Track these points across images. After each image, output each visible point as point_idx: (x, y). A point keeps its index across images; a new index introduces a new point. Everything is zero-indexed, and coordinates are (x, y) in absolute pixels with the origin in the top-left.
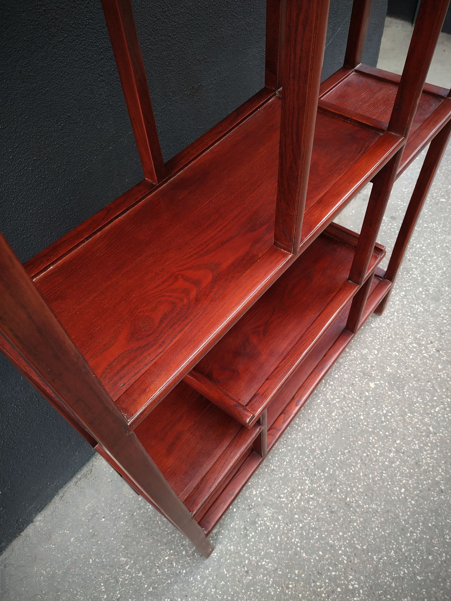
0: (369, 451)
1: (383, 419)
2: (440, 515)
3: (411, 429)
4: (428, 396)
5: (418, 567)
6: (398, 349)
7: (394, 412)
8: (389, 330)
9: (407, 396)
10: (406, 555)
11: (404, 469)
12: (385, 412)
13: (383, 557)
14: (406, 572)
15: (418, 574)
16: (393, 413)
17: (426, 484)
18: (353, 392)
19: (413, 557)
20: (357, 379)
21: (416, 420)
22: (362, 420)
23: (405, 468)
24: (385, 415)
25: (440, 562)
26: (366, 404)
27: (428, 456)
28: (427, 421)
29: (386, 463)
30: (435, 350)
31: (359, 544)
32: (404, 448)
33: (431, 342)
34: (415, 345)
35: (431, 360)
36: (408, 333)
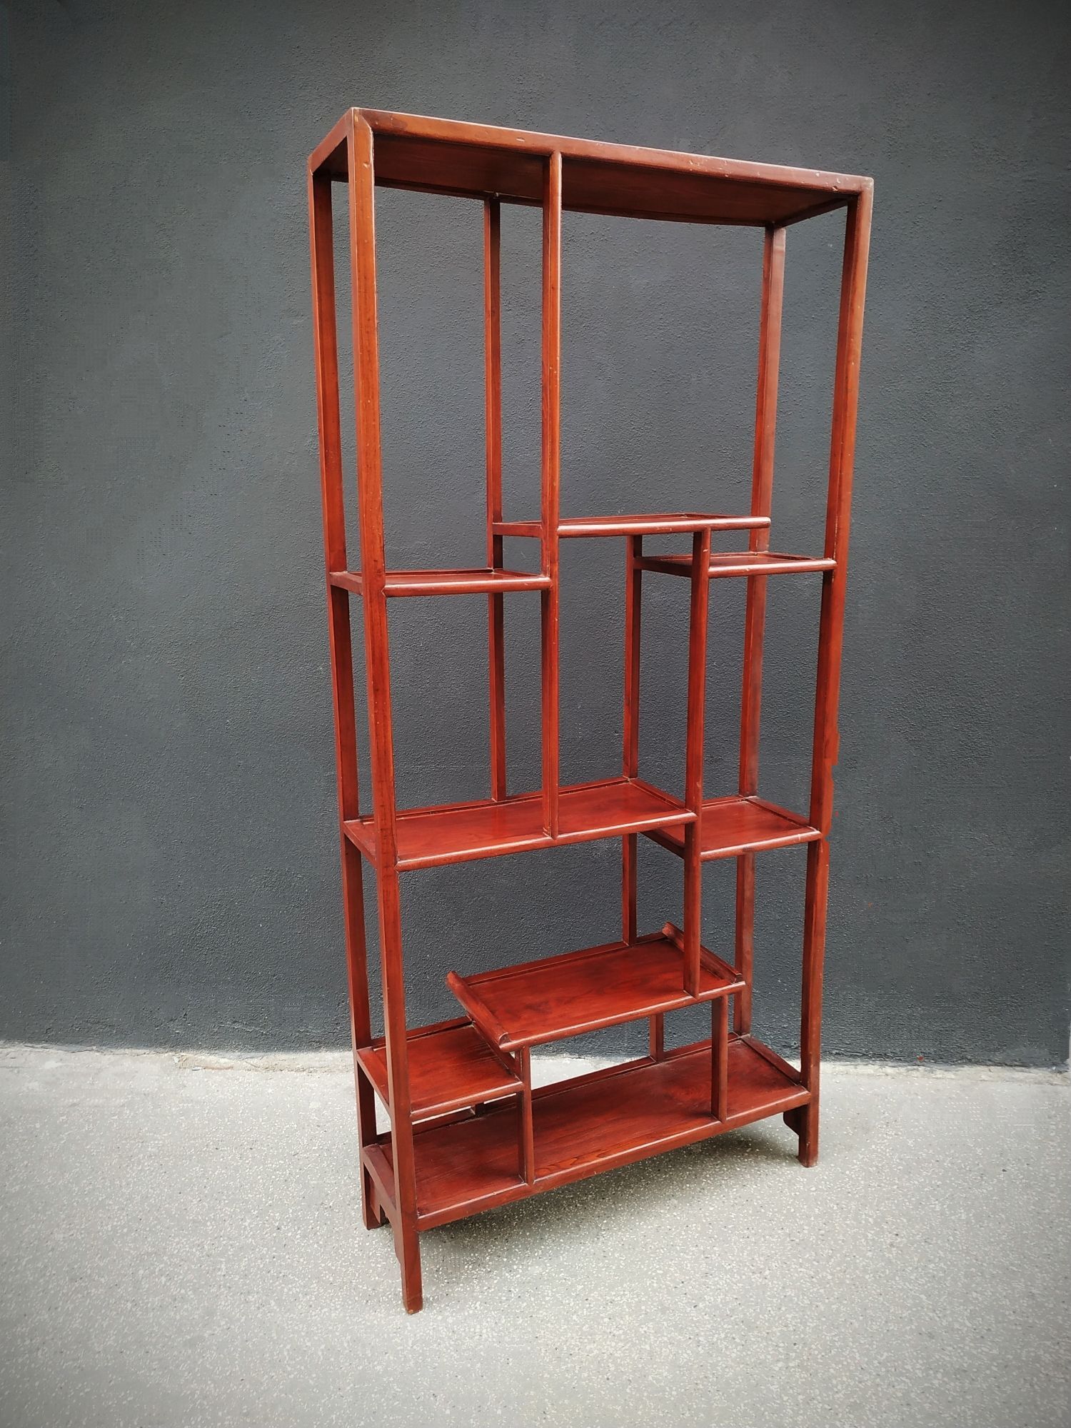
0: (676, 1229)
1: (729, 1227)
2: (663, 1313)
3: (745, 1254)
5: (585, 1312)
8: (861, 1189)
10: (589, 1299)
11: (686, 1264)
13: (569, 1280)
14: (571, 1305)
19: (592, 1306)
22: (708, 1210)
23: (689, 1265)
25: (609, 1331)
26: (733, 1206)
27: (728, 1281)
29: (678, 1248)
30: (888, 1242)
31: (563, 1257)
32: (713, 1256)
33: (897, 1235)
34: (871, 1220)
35: (867, 1243)
36: (882, 1208)
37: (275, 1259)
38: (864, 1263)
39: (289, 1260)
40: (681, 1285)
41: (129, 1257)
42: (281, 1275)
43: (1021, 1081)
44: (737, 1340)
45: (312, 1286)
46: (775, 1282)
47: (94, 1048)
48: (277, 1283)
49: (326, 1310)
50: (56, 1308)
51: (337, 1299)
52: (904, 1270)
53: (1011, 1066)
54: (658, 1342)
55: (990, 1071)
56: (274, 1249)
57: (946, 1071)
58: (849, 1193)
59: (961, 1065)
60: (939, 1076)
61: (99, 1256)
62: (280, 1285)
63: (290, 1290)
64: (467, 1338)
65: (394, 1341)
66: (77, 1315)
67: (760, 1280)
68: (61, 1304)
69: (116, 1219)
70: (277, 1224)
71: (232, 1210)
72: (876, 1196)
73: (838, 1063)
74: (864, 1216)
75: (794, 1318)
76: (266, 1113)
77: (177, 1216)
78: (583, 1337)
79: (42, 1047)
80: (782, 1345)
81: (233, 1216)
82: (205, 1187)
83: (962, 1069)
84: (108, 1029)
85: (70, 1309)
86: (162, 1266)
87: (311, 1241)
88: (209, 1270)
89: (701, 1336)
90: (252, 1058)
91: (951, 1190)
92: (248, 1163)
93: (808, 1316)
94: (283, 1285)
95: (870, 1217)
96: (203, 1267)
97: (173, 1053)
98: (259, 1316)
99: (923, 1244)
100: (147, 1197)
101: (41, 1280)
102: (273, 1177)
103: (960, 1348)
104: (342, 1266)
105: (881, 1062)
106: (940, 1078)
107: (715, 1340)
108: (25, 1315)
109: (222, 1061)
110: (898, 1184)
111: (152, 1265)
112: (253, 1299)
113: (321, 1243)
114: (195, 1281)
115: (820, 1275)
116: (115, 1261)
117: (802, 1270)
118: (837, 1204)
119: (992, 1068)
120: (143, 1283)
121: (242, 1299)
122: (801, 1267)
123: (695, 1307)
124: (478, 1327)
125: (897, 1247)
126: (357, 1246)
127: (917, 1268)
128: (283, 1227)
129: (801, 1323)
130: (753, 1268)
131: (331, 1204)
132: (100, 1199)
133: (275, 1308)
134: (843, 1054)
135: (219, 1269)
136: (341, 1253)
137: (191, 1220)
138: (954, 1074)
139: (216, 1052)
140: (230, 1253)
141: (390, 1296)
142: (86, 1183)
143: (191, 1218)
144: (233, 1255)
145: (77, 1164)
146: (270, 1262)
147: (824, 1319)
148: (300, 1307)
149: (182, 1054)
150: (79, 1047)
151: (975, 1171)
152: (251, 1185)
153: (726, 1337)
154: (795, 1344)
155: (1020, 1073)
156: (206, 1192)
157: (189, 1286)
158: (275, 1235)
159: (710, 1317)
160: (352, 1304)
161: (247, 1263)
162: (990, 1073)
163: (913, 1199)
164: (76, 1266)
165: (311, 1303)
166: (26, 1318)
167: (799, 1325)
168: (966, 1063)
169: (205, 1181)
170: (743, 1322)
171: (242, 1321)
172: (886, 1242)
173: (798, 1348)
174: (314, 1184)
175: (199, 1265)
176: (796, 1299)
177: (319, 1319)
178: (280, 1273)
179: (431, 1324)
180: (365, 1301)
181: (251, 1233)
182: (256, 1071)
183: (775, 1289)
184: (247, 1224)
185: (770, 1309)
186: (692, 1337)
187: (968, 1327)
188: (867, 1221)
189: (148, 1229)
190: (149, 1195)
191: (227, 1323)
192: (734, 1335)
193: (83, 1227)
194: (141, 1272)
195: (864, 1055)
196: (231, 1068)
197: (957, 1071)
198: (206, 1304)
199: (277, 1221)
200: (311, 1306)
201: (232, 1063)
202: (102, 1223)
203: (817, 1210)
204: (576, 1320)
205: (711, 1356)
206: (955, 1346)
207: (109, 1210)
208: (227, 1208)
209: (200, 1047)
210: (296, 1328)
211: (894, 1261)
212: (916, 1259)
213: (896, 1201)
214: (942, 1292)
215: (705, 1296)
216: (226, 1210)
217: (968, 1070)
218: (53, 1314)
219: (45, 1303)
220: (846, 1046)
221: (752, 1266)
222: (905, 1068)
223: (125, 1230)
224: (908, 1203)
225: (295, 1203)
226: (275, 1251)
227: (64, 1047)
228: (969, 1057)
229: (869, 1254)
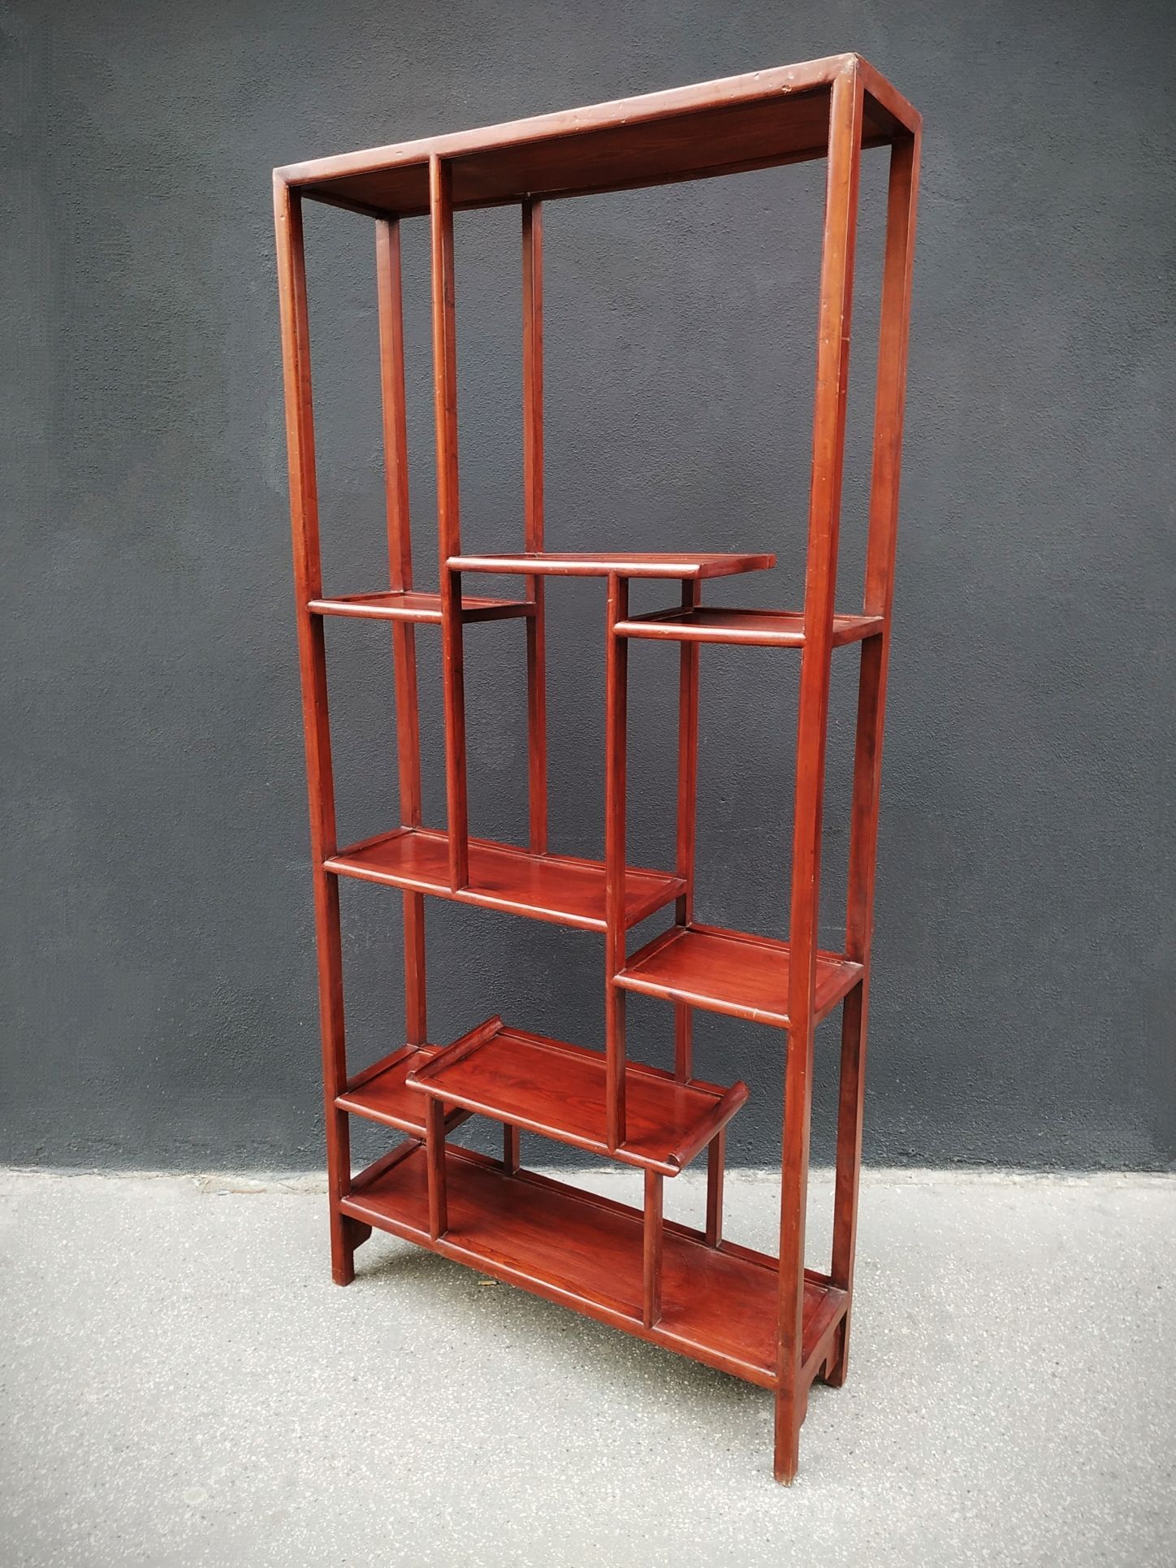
1: (873, 1360)
2: (817, 1462)
4: (968, 1390)
5: (729, 1465)
6: (994, 1333)
7: (897, 1366)
8: (1010, 1313)
9: (938, 1370)
12: (885, 1358)
14: (712, 1456)
15: (721, 1469)
16: (895, 1365)
17: (842, 1434)
18: (871, 1318)
19: (735, 1457)
20: (892, 1314)
21: (915, 1392)
24: (880, 1360)
26: (872, 1336)
27: (882, 1422)
28: (929, 1402)
30: (1049, 1372)
33: (1057, 1363)
34: (1026, 1348)
35: (1027, 1373)
36: (1036, 1334)
37: (357, 1416)
38: (1027, 1397)
39: (374, 1417)
40: (831, 1429)
41: (182, 1420)
42: (368, 1435)
43: (1160, 1187)
44: (905, 1490)
45: (407, 1447)
46: (934, 1421)
47: (96, 1170)
48: (365, 1444)
49: (428, 1473)
50: (103, 1484)
51: (439, 1461)
52: (1072, 1403)
53: (1148, 1171)
54: (817, 1496)
55: (1125, 1177)
56: (355, 1404)
57: (1078, 1178)
58: (997, 1317)
59: (1095, 1171)
60: (1070, 1184)
61: (145, 1419)
62: (368, 1446)
63: (382, 1451)
64: (599, 1500)
65: (514, 1507)
66: (131, 1491)
67: (918, 1420)
68: (108, 1479)
69: (158, 1375)
70: (352, 1374)
71: (296, 1360)
72: (1027, 1320)
73: (961, 1172)
74: (1018, 1344)
75: (963, 1461)
76: (316, 1244)
77: (230, 1368)
78: (732, 1494)
79: (31, 1171)
80: (954, 1493)
81: (299, 1366)
82: (258, 1333)
83: (1095, 1175)
84: (113, 1148)
85: (120, 1484)
86: (224, 1428)
87: (397, 1394)
88: (280, 1432)
89: (864, 1486)
90: (288, 1178)
91: (1107, 1311)
92: (305, 1304)
93: (978, 1459)
94: (373, 1447)
95: (1025, 1344)
96: (273, 1428)
97: (192, 1175)
98: (350, 1483)
99: (1087, 1372)
100: (191, 1347)
101: (79, 1451)
102: (338, 1319)
103: (1148, 1488)
104: (438, 1421)
105: (1007, 1170)
106: (1072, 1186)
107: (880, 1490)
108: (67, 1494)
109: (252, 1183)
110: (1048, 1307)
111: (212, 1427)
112: (340, 1465)
113: (408, 1395)
114: (266, 1445)
115: (983, 1412)
116: (165, 1425)
117: (962, 1406)
118: (987, 1331)
119: (1127, 1174)
120: (204, 1450)
121: (327, 1465)
122: (960, 1404)
123: (851, 1453)
124: (609, 1486)
125: (1061, 1378)
126: (451, 1397)
127: (1085, 1400)
128: (359, 1377)
129: (971, 1468)
130: (907, 1407)
131: (412, 1349)
132: (134, 1351)
133: (368, 1473)
134: (966, 1161)
135: (293, 1431)
136: (435, 1406)
137: (249, 1373)
138: (1088, 1181)
139: (244, 1172)
140: (302, 1410)
141: (501, 1455)
142: (113, 1333)
143: (248, 1370)
144: (306, 1412)
145: (98, 1310)
146: (352, 1420)
147: (995, 1462)
148: (397, 1471)
149: (202, 1176)
150: (77, 1170)
151: (1128, 1290)
152: (313, 1329)
153: (892, 1486)
154: (969, 1492)
155: (1158, 1179)
156: (261, 1339)
157: (260, 1452)
158: (352, 1387)
159: (869, 1464)
160: (457, 1466)
161: (325, 1421)
162: (1127, 1180)
163: (1068, 1323)
164: (118, 1433)
165: (410, 1466)
166: (68, 1497)
167: (969, 1469)
168: (1099, 1169)
169: (257, 1326)
170: (907, 1468)
171: (330, 1491)
172: (1047, 1373)
173: (973, 1496)
174: (387, 1326)
175: (268, 1426)
176: (961, 1440)
177: (421, 1485)
178: (367, 1432)
179: (555, 1485)
180: (473, 1462)
181: (324, 1386)
182: (294, 1194)
183: (936, 1430)
184: (316, 1375)
185: (933, 1452)
186: (854, 1488)
187: (1151, 1464)
188: (1022, 1349)
189: (198, 1385)
190: (193, 1345)
191: (313, 1494)
192: (900, 1484)
193: (119, 1385)
194: (199, 1437)
195: (989, 1161)
196: (264, 1191)
197: (1091, 1178)
198: (284, 1472)
199: (352, 1370)
200: (410, 1470)
201: (264, 1185)
202: (141, 1379)
203: (965, 1338)
204: (721, 1474)
205: (879, 1508)
206: (1142, 1486)
207: (146, 1364)
208: (289, 1357)
209: (224, 1168)
210: (397, 1496)
211: (1059, 1393)
212: (1083, 1390)
213: (1050, 1326)
214: (1117, 1426)
215: (861, 1441)
216: (289, 1360)
217: (1102, 1177)
218: (101, 1491)
219: (89, 1478)
220: (969, 1152)
221: (906, 1404)
222: (1033, 1176)
223: (171, 1388)
224: (1063, 1328)
225: (369, 1349)
226: (356, 1407)
227: (60, 1171)
228: (1103, 1162)
229: (1032, 1386)
